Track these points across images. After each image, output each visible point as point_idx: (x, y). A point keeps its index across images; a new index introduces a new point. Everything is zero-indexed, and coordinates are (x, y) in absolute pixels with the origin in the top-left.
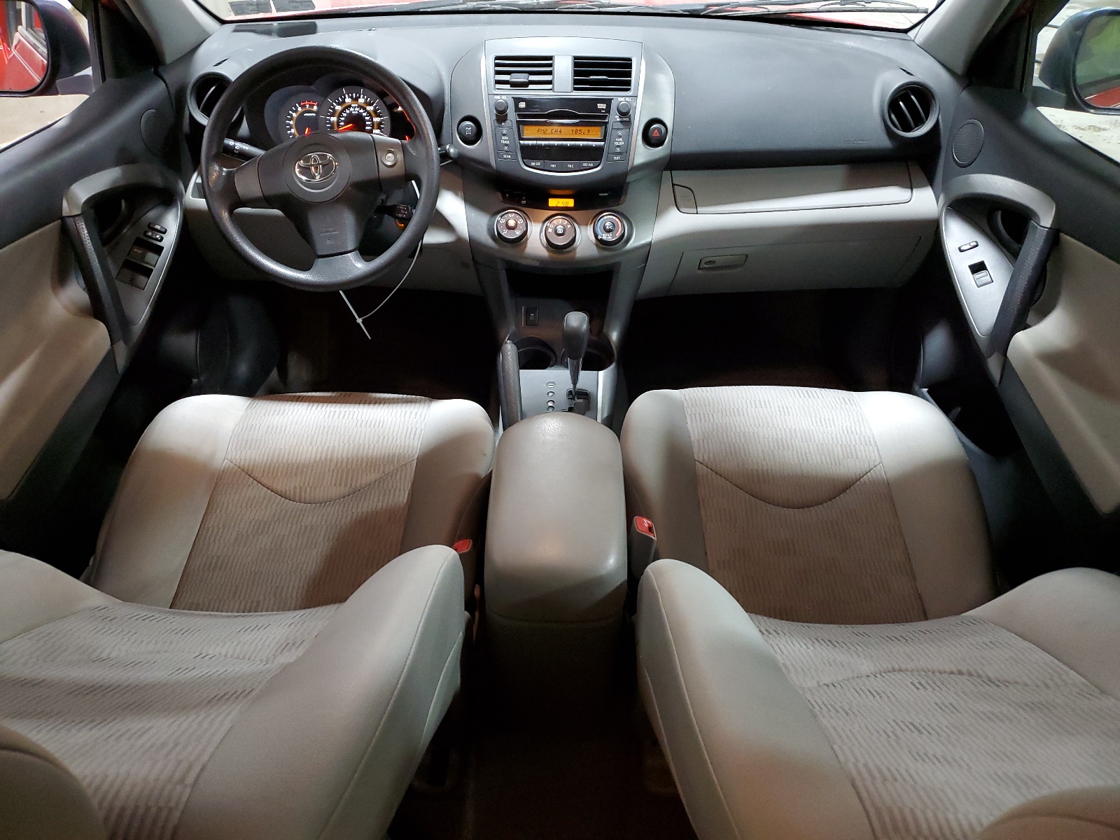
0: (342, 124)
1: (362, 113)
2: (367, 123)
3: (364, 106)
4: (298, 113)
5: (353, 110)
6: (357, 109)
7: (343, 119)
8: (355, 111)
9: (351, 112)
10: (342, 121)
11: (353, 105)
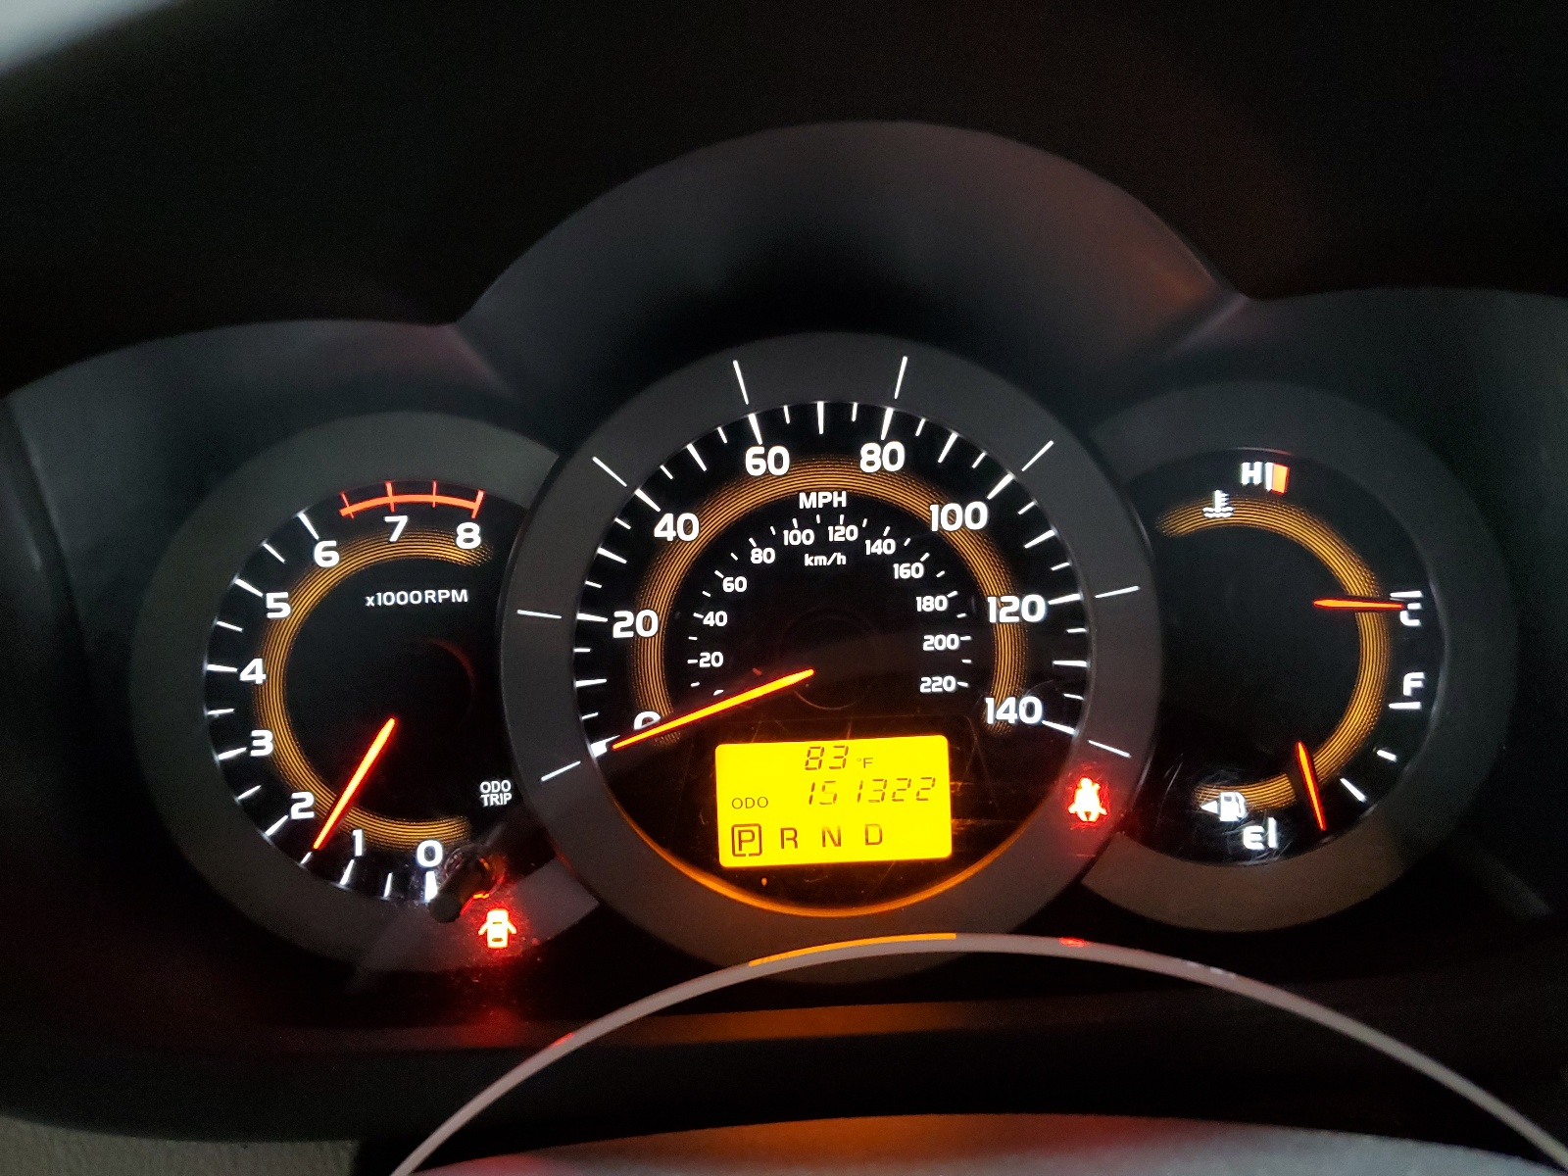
0: (712, 659)
1: (885, 563)
2: (932, 643)
3: (908, 498)
4: (314, 592)
5: (805, 537)
6: (842, 533)
7: (715, 619)
8: (823, 546)
9: (790, 556)
10: (712, 639)
11: (804, 502)
